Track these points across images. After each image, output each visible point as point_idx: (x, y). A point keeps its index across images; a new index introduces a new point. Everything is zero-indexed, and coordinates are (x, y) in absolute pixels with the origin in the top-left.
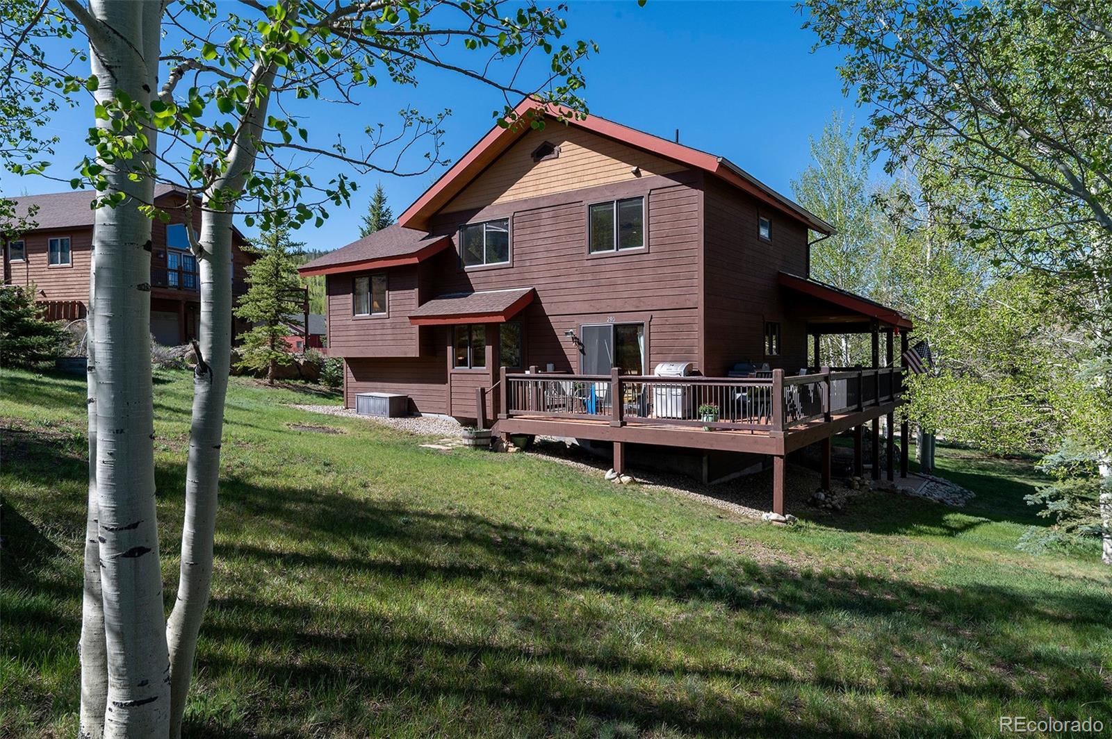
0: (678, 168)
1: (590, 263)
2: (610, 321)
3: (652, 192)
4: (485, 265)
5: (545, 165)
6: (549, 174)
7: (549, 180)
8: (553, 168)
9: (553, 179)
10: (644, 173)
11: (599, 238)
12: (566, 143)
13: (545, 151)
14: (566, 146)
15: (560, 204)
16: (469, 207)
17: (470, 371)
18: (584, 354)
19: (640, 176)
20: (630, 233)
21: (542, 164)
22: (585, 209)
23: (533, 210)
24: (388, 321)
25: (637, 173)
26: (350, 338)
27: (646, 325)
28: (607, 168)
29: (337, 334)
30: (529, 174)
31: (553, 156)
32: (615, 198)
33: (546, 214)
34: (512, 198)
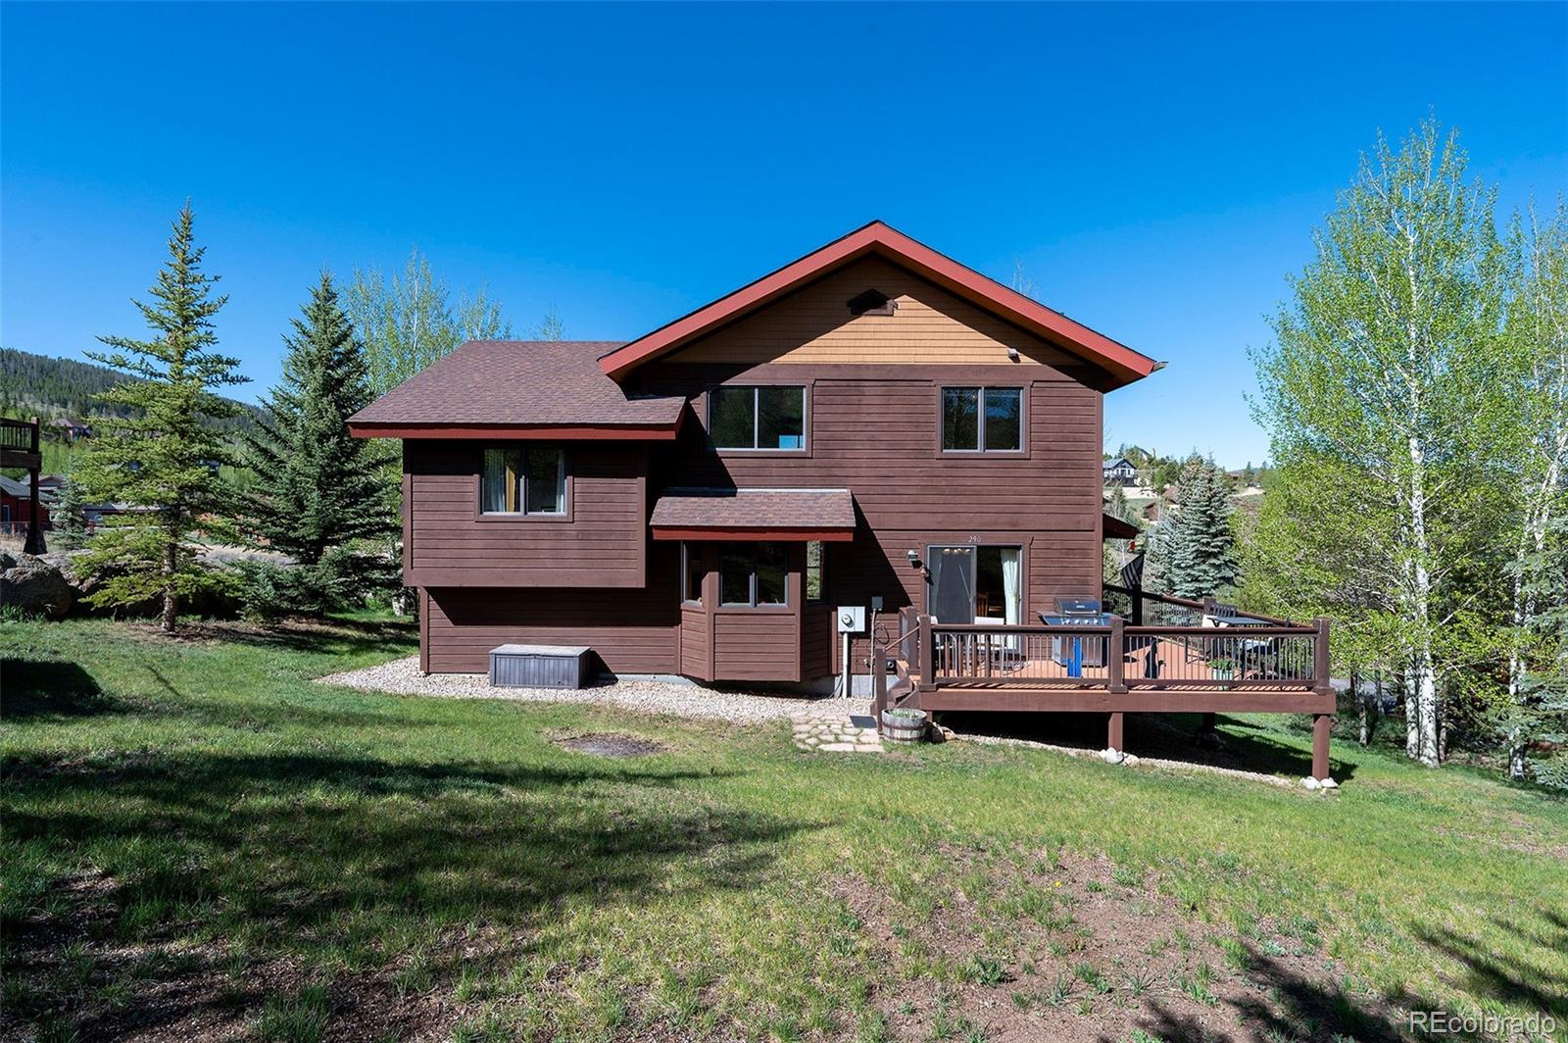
0: (1070, 361)
1: (941, 463)
2: (976, 540)
3: (1035, 384)
4: (756, 449)
5: (868, 323)
6: (877, 336)
7: (877, 343)
8: (883, 328)
9: (883, 343)
10: (1025, 360)
11: (958, 430)
12: (905, 298)
13: (872, 302)
14: (904, 301)
15: (896, 380)
16: (727, 359)
17: (755, 611)
18: (931, 584)
19: (1019, 361)
20: (1005, 433)
21: (862, 319)
22: (937, 392)
23: (850, 382)
24: (571, 527)
25: (1015, 358)
26: (469, 553)
27: (1026, 547)
28: (972, 343)
29: (426, 543)
30: (839, 329)
31: (884, 312)
32: (982, 384)
33: (870, 389)
34: (810, 359)
